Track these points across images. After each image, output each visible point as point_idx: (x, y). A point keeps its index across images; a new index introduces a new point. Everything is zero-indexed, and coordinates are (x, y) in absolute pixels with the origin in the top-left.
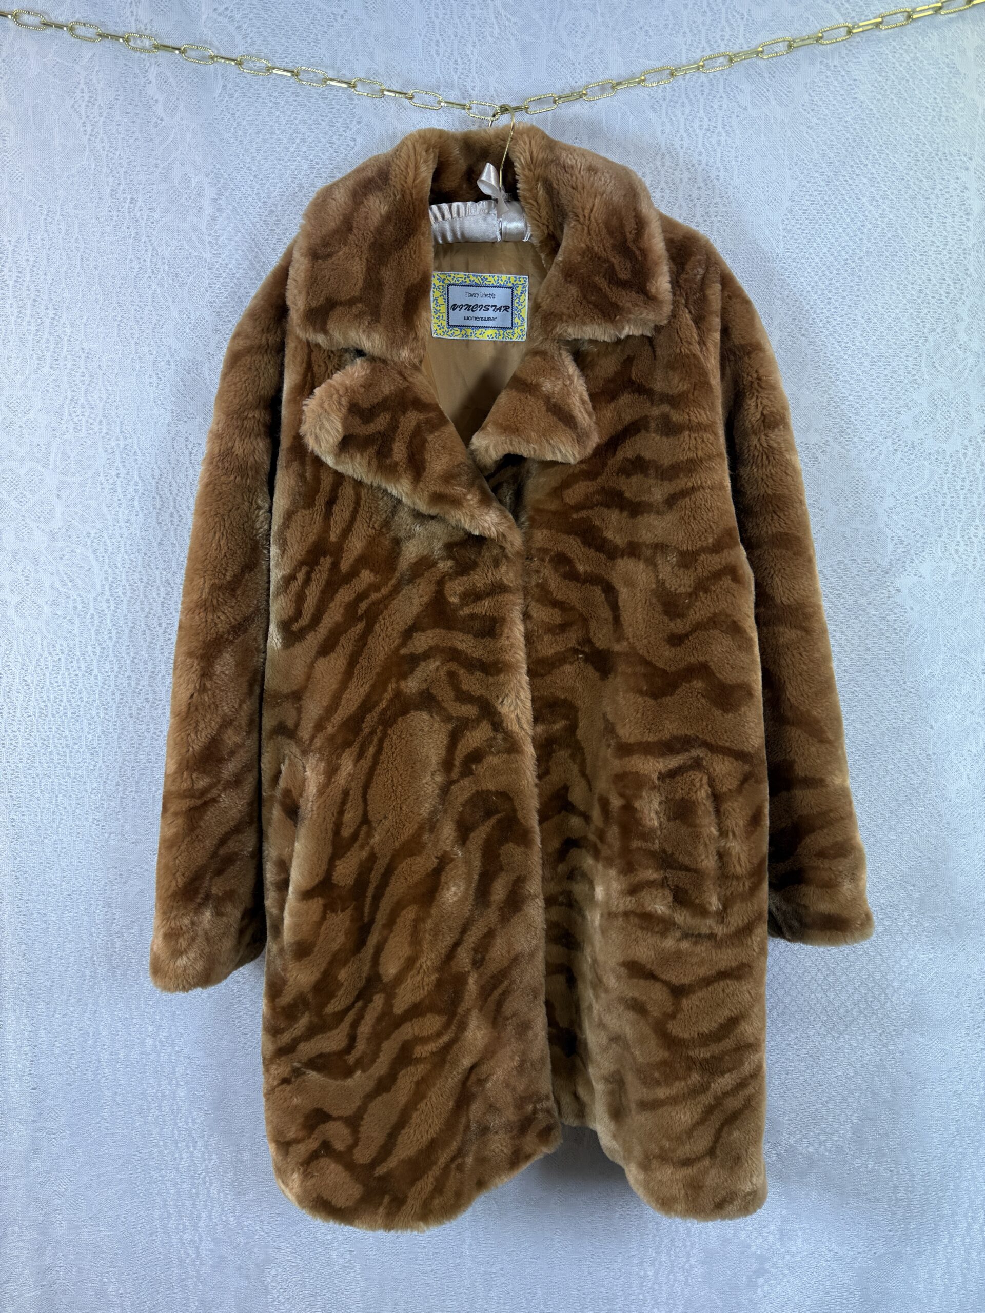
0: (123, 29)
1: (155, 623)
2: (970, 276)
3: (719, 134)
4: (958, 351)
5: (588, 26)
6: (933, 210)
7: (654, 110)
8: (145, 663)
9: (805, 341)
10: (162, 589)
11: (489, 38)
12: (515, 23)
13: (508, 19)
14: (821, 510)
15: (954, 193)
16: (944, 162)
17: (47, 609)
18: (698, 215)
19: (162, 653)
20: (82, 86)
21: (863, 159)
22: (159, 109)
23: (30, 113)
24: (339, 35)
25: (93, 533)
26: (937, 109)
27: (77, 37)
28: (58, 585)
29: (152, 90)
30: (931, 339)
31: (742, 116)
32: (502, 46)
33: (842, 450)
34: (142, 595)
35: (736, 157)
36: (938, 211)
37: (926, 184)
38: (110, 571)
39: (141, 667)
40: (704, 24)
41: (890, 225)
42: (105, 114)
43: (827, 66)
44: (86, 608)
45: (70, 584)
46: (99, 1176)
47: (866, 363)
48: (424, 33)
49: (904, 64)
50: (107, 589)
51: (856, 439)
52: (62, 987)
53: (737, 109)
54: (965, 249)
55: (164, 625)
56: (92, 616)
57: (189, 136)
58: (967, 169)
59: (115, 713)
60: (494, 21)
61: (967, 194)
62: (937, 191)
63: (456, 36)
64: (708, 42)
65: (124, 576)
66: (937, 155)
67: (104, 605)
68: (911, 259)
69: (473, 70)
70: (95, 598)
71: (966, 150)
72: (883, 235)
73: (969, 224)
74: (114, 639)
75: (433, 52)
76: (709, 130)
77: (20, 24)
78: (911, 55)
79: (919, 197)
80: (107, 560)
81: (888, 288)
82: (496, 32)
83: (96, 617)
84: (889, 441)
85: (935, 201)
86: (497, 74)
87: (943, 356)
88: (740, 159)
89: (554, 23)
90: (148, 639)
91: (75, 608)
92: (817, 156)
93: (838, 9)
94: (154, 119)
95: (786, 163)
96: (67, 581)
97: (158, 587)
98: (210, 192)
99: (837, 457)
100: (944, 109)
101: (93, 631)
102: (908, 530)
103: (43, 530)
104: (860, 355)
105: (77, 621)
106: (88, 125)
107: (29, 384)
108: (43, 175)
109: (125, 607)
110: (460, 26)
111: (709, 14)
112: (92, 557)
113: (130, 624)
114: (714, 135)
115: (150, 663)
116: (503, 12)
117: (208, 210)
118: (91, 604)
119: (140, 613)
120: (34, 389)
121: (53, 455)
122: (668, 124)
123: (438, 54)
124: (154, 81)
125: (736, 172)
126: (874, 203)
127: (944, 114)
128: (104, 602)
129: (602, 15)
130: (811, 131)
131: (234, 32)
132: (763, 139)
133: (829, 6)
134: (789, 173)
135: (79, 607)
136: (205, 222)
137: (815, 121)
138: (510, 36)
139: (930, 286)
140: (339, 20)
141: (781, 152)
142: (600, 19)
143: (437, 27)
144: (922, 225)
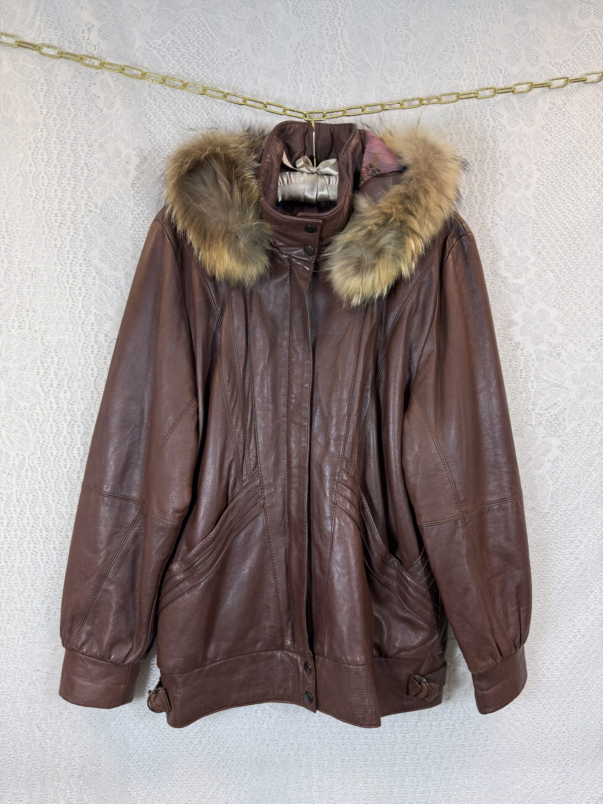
3: (488, 142)
5: (402, 71)
11: (337, 72)
12: (354, 64)
13: (350, 62)
20: (42, 81)
22: (100, 103)
24: (233, 65)
25: (28, 406)
34: (65, 454)
38: (40, 435)
43: (554, 104)
53: (500, 126)
56: (27, 471)
57: (122, 123)
59: (42, 546)
60: (340, 62)
65: (51, 440)
67: (36, 462)
69: (326, 92)
75: (298, 79)
80: (38, 427)
82: (341, 68)
83: (30, 471)
89: (380, 66)
92: (552, 158)
97: (79, 448)
98: (135, 161)
101: (27, 482)
109: (51, 464)
116: (345, 56)
117: (133, 173)
123: (301, 82)
124: (98, 84)
128: (36, 460)
129: (412, 65)
130: (547, 143)
131: (161, 59)
132: (517, 145)
133: (554, 69)
134: (535, 167)
135: (17, 464)
136: (131, 182)
137: (549, 137)
138: (350, 73)
140: (234, 56)
141: (530, 154)
142: (410, 67)
143: (301, 63)
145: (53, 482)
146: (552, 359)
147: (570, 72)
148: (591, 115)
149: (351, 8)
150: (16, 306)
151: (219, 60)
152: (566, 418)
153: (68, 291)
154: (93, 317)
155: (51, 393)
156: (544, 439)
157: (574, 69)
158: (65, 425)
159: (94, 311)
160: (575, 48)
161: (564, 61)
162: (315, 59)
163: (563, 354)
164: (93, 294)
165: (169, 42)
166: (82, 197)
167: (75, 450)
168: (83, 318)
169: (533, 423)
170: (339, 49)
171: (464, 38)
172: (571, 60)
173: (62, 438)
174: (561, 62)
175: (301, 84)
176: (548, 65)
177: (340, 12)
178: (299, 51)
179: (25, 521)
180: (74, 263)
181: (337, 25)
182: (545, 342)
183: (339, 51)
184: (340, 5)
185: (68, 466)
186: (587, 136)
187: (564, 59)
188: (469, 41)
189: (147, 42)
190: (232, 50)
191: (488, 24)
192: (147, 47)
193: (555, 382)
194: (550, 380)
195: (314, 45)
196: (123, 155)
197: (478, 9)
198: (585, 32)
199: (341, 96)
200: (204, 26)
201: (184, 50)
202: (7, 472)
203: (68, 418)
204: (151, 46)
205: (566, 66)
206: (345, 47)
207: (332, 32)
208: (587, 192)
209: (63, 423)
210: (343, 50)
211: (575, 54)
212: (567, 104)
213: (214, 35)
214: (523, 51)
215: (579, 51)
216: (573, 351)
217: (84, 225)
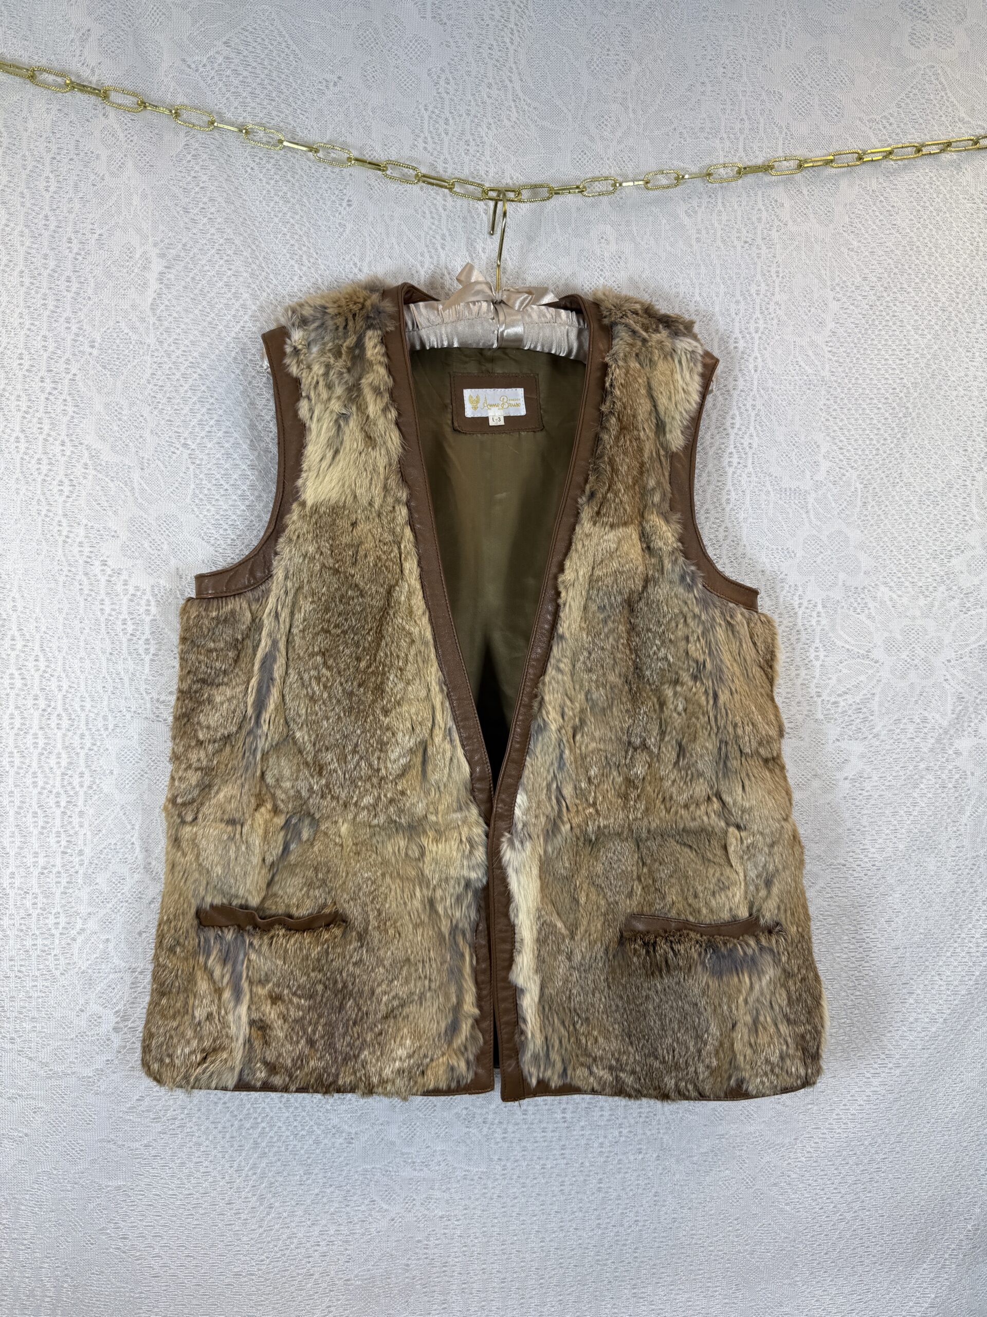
1: (52, 801)
3: (759, 248)
7: (689, 216)
10: (64, 755)
13: (529, 105)
18: (737, 331)
19: (58, 842)
21: (905, 286)
24: (330, 102)
34: (35, 765)
35: (777, 272)
40: (741, 131)
41: (935, 356)
43: (864, 189)
47: (915, 502)
48: (430, 108)
53: (777, 223)
55: (63, 804)
57: (136, 200)
60: (513, 104)
62: (978, 326)
63: (468, 114)
64: (745, 150)
69: (488, 153)
72: (928, 365)
76: (746, 242)
78: (947, 186)
82: (514, 116)
84: (943, 587)
86: (513, 160)
88: (782, 275)
89: (581, 112)
92: (860, 279)
94: (93, 177)
95: (829, 283)
97: (59, 754)
98: (157, 266)
102: (968, 685)
110: (473, 103)
111: (747, 123)
113: (17, 803)
114: (754, 248)
116: (521, 95)
117: (154, 285)
119: (31, 789)
122: (704, 232)
123: (447, 134)
125: (777, 289)
129: (634, 112)
130: (852, 253)
131: (204, 89)
132: (804, 257)
133: (867, 129)
134: (832, 294)
136: (150, 300)
137: (855, 243)
138: (530, 123)
139: (975, 424)
140: (331, 88)
141: (823, 272)
142: (631, 115)
143: (447, 102)
144: (965, 359)
146: (851, 613)
147: (894, 136)
148: (925, 208)
149: (532, 14)
151: (307, 94)
152: (876, 708)
153: (39, 486)
154: (81, 531)
155: (13, 661)
156: (838, 743)
157: (899, 130)
158: (36, 714)
159: (85, 521)
160: (903, 95)
161: (884, 117)
162: (470, 97)
163: (871, 604)
164: (84, 493)
165: (220, 59)
166: (68, 328)
167: (53, 757)
168: (65, 533)
169: (820, 716)
170: (511, 81)
171: (723, 70)
173: (29, 737)
174: (878, 118)
175: (446, 139)
176: (857, 122)
177: (512, 20)
178: (442, 82)
180: (51, 439)
181: (508, 40)
182: (841, 583)
183: (509, 85)
184: (514, 7)
185: (41, 784)
186: (918, 244)
188: (730, 75)
189: (184, 60)
190: (329, 76)
191: (760, 49)
192: (184, 67)
193: (856, 650)
194: (847, 646)
195: (469, 73)
196: (137, 256)
197: (744, 23)
198: (919, 69)
200: (281, 35)
201: (245, 73)
203: (42, 703)
204: (189, 66)
206: (521, 80)
207: (499, 53)
208: (917, 337)
209: (32, 711)
210: (518, 85)
211: (903, 105)
212: (888, 190)
213: (297, 52)
214: (817, 98)
215: (908, 101)
216: (886, 599)
217: (70, 376)
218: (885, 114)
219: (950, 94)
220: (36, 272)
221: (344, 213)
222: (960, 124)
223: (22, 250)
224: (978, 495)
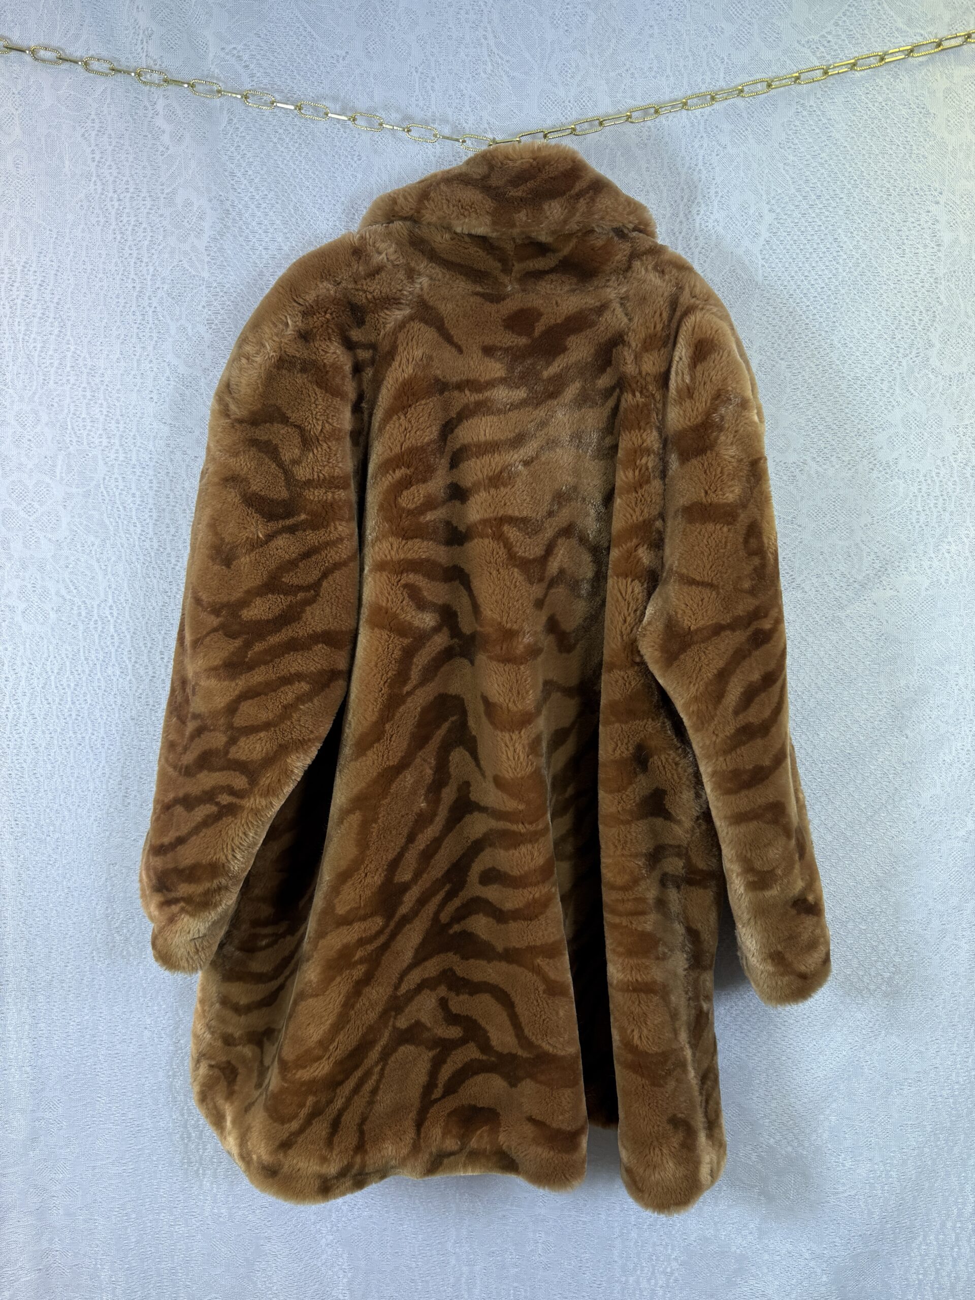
0: (135, 64)
2: (941, 304)
4: (931, 376)
5: (577, 66)
6: (906, 241)
7: (640, 148)
8: (146, 667)
9: (784, 364)
11: (482, 74)
12: (507, 61)
13: (500, 57)
14: (800, 526)
15: (925, 226)
16: (916, 197)
17: (53, 616)
20: (93, 116)
22: (166, 138)
23: (43, 142)
24: (340, 74)
26: (908, 147)
27: (92, 71)
28: (63, 592)
29: (160, 122)
30: (904, 363)
31: (722, 154)
32: (495, 82)
33: (819, 469)
35: (716, 192)
36: (910, 242)
37: (898, 217)
38: (113, 579)
39: (142, 671)
40: (686, 67)
41: (864, 255)
42: (114, 143)
43: (803, 106)
44: (89, 613)
45: (75, 591)
46: (94, 1168)
47: (843, 386)
48: (420, 70)
49: (876, 104)
50: (110, 597)
51: (833, 459)
52: (62, 981)
53: (717, 147)
54: (936, 279)
55: (164, 631)
56: (96, 622)
58: (937, 203)
59: (117, 715)
60: (487, 58)
61: (937, 227)
65: (125, 584)
66: (908, 190)
67: (107, 612)
68: (885, 287)
69: (467, 104)
70: (99, 605)
71: (937, 186)
72: (857, 265)
73: (939, 254)
74: (117, 644)
75: (429, 88)
77: (36, 59)
78: (884, 96)
79: (892, 229)
80: (109, 569)
81: (863, 315)
82: (489, 68)
83: (100, 623)
84: (865, 461)
85: (908, 233)
87: (916, 379)
88: (720, 194)
89: (545, 62)
90: (149, 645)
91: (80, 614)
92: (793, 191)
93: (814, 53)
94: (161, 149)
95: (766, 195)
96: (72, 588)
99: (815, 476)
100: (914, 147)
101: (96, 636)
102: (884, 546)
103: (50, 539)
104: (837, 378)
105: (81, 627)
106: (97, 152)
107: (36, 398)
108: (54, 201)
109: (127, 614)
112: (96, 566)
115: (150, 668)
116: (495, 50)
118: (96, 611)
120: (41, 404)
121: (59, 467)
123: (433, 90)
124: (161, 113)
126: (849, 234)
127: (916, 152)
128: (107, 609)
129: (592, 56)
130: (787, 168)
131: (241, 70)
132: (742, 174)
133: (805, 50)
134: (768, 207)
135: (83, 614)
137: (791, 158)
138: (502, 73)
139: (904, 313)
140: (341, 61)
141: (759, 187)
142: (589, 60)
143: (433, 65)
144: (895, 256)
145: (128, 637)
150: (71, 416)
151: (322, 68)
154: (168, 429)
157: (836, 47)
160: (840, 14)
161: (823, 36)
165: (252, 47)
170: (486, 39)
172: (834, 33)
174: (816, 38)
176: (796, 44)
179: (96, 684)
187: (822, 33)
189: (223, 49)
192: (223, 55)
195: (450, 38)
199: (490, 107)
202: (72, 623)
205: (825, 43)
206: (495, 37)
207: (475, 17)
210: (492, 42)
211: (840, 23)
212: (825, 104)
213: (313, 33)
214: (756, 27)
215: (844, 18)
216: (812, 472)
217: (152, 309)
218: (823, 33)
219: (887, 8)
220: (124, 228)
221: (355, 165)
222: (896, 34)
223: (113, 212)
224: (902, 378)
